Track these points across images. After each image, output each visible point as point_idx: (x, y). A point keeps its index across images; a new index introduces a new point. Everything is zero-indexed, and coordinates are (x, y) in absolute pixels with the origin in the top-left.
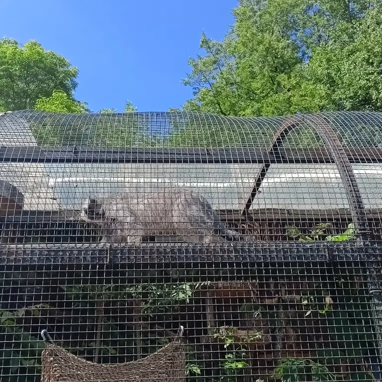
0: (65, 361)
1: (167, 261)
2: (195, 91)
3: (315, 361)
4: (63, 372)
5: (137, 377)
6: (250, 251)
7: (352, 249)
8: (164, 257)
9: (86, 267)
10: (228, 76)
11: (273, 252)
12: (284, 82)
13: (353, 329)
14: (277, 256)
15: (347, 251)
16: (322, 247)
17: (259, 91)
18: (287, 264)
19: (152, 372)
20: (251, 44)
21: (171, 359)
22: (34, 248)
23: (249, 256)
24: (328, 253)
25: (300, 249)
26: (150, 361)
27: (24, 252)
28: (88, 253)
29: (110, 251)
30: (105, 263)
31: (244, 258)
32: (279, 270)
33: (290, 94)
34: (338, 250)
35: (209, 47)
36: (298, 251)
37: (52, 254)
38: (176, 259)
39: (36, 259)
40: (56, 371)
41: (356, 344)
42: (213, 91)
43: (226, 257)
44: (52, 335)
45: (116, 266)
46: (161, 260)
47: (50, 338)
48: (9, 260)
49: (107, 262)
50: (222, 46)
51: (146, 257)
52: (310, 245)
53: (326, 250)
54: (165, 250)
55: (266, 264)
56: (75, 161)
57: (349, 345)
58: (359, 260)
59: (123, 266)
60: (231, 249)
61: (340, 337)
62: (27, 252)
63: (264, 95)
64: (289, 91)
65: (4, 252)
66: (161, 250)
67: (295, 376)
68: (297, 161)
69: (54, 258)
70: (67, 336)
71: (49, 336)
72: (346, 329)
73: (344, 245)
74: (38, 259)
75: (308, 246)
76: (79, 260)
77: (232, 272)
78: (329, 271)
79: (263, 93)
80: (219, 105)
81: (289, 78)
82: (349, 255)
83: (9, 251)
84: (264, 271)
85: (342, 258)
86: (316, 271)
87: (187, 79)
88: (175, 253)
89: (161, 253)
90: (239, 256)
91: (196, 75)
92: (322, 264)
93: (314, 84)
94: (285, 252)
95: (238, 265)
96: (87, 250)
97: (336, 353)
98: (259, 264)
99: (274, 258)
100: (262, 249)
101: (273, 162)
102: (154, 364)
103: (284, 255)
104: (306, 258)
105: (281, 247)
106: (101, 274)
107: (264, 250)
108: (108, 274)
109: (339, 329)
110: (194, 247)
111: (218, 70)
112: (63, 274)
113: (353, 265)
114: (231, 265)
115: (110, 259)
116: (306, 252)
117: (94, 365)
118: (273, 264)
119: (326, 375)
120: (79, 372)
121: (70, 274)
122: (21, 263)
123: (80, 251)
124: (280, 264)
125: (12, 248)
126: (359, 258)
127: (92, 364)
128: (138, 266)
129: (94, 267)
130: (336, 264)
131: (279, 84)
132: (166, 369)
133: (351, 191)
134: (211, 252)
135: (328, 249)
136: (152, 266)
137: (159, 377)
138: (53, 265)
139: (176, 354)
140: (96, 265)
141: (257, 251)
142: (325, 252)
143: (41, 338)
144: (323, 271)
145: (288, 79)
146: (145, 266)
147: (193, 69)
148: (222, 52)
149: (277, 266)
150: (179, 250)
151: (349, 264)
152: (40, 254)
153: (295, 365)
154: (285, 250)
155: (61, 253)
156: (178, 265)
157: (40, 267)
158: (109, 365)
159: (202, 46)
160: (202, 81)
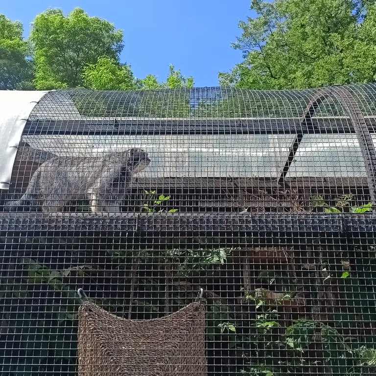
0: (99, 316)
1: (190, 230)
2: (245, 54)
3: (325, 323)
4: (96, 326)
5: (161, 332)
6: (267, 222)
7: (366, 221)
8: (187, 226)
9: (117, 234)
10: (279, 38)
11: (289, 222)
12: (336, 43)
13: (364, 296)
14: (293, 226)
15: (361, 222)
16: (337, 218)
17: (310, 52)
18: (302, 234)
19: (174, 328)
20: (303, 4)
21: (192, 318)
22: (72, 217)
23: (267, 226)
24: (343, 224)
25: (316, 220)
26: (173, 319)
27: (63, 220)
28: (119, 221)
29: (138, 221)
30: (134, 230)
31: (262, 228)
32: (294, 239)
33: (342, 55)
34: (353, 221)
35: (260, 9)
36: (313, 222)
37: (88, 222)
38: (198, 228)
39: (73, 226)
40: (90, 324)
41: (365, 310)
42: (263, 54)
43: (244, 226)
44: (87, 293)
45: (143, 234)
46: (184, 228)
47: (85, 295)
48: (50, 227)
49: (135, 230)
50: (272, 7)
51: (170, 226)
52: (326, 216)
53: (341, 221)
54: (188, 220)
55: (282, 234)
56: (115, 133)
57: (358, 310)
58: (373, 231)
59: (150, 234)
60: (250, 219)
61: (350, 302)
62: (66, 220)
63: (315, 56)
64: (341, 52)
65: (46, 220)
66: (185, 220)
67: (306, 336)
68: (329, 132)
69: (89, 226)
70: (100, 295)
71: (84, 294)
72: (356, 296)
73: (359, 217)
74: (75, 227)
75: (324, 217)
76: (110, 227)
77: (249, 241)
78: (343, 241)
79: (315, 54)
80: (269, 68)
81: (342, 38)
82: (363, 226)
83: (50, 219)
84: (280, 241)
85: (356, 229)
86: (330, 241)
87: (237, 43)
88: (198, 223)
89: (184, 222)
90: (256, 226)
91: (246, 39)
92: (336, 234)
93: (367, 44)
94: (301, 223)
95: (255, 234)
96: (118, 219)
97: (345, 317)
98: (276, 234)
99: (290, 228)
100: (279, 220)
101: (305, 132)
102: (176, 321)
103: (299, 226)
104: (321, 228)
105: (297, 218)
106: (130, 240)
107: (281, 221)
108: (136, 240)
109: (349, 296)
110: (215, 217)
111: (269, 32)
112: (97, 240)
113: (367, 236)
114: (249, 234)
115: (138, 227)
116: (321, 223)
117: (123, 320)
118: (289, 234)
119: (334, 337)
120: (110, 326)
121: (103, 240)
122: (60, 230)
123: (112, 220)
124: (296, 234)
125: (53, 217)
126: (373, 229)
127: (122, 319)
128: (163, 234)
129: (124, 234)
130: (350, 235)
131: (331, 45)
132: (187, 326)
133: (369, 164)
134: (230, 222)
135: (343, 220)
136: (176, 234)
137: (181, 333)
138: (88, 232)
139: (196, 313)
140: (126, 232)
141: (274, 221)
142: (339, 223)
143: (78, 296)
144: (336, 241)
145: (341, 40)
146: (170, 234)
147: (243, 33)
148: (273, 13)
149: (292, 235)
150: (201, 220)
151: (363, 234)
152: (77, 222)
153: (305, 326)
154: (301, 220)
155: (95, 222)
156: (199, 233)
157: (77, 234)
158: (136, 321)
159: (252, 8)
160: (252, 44)
